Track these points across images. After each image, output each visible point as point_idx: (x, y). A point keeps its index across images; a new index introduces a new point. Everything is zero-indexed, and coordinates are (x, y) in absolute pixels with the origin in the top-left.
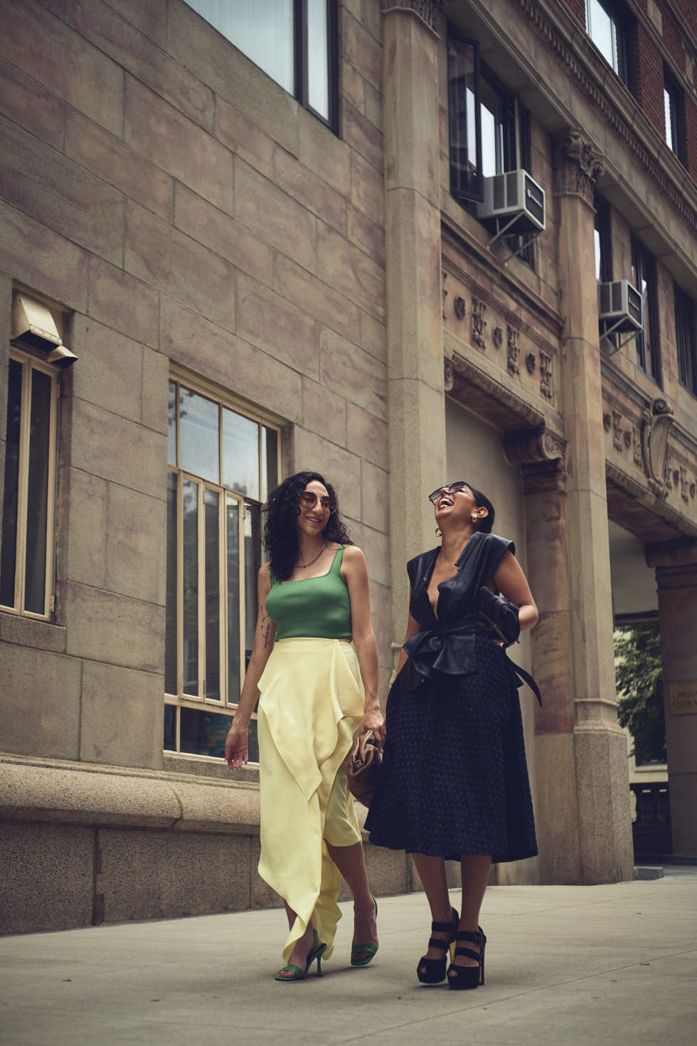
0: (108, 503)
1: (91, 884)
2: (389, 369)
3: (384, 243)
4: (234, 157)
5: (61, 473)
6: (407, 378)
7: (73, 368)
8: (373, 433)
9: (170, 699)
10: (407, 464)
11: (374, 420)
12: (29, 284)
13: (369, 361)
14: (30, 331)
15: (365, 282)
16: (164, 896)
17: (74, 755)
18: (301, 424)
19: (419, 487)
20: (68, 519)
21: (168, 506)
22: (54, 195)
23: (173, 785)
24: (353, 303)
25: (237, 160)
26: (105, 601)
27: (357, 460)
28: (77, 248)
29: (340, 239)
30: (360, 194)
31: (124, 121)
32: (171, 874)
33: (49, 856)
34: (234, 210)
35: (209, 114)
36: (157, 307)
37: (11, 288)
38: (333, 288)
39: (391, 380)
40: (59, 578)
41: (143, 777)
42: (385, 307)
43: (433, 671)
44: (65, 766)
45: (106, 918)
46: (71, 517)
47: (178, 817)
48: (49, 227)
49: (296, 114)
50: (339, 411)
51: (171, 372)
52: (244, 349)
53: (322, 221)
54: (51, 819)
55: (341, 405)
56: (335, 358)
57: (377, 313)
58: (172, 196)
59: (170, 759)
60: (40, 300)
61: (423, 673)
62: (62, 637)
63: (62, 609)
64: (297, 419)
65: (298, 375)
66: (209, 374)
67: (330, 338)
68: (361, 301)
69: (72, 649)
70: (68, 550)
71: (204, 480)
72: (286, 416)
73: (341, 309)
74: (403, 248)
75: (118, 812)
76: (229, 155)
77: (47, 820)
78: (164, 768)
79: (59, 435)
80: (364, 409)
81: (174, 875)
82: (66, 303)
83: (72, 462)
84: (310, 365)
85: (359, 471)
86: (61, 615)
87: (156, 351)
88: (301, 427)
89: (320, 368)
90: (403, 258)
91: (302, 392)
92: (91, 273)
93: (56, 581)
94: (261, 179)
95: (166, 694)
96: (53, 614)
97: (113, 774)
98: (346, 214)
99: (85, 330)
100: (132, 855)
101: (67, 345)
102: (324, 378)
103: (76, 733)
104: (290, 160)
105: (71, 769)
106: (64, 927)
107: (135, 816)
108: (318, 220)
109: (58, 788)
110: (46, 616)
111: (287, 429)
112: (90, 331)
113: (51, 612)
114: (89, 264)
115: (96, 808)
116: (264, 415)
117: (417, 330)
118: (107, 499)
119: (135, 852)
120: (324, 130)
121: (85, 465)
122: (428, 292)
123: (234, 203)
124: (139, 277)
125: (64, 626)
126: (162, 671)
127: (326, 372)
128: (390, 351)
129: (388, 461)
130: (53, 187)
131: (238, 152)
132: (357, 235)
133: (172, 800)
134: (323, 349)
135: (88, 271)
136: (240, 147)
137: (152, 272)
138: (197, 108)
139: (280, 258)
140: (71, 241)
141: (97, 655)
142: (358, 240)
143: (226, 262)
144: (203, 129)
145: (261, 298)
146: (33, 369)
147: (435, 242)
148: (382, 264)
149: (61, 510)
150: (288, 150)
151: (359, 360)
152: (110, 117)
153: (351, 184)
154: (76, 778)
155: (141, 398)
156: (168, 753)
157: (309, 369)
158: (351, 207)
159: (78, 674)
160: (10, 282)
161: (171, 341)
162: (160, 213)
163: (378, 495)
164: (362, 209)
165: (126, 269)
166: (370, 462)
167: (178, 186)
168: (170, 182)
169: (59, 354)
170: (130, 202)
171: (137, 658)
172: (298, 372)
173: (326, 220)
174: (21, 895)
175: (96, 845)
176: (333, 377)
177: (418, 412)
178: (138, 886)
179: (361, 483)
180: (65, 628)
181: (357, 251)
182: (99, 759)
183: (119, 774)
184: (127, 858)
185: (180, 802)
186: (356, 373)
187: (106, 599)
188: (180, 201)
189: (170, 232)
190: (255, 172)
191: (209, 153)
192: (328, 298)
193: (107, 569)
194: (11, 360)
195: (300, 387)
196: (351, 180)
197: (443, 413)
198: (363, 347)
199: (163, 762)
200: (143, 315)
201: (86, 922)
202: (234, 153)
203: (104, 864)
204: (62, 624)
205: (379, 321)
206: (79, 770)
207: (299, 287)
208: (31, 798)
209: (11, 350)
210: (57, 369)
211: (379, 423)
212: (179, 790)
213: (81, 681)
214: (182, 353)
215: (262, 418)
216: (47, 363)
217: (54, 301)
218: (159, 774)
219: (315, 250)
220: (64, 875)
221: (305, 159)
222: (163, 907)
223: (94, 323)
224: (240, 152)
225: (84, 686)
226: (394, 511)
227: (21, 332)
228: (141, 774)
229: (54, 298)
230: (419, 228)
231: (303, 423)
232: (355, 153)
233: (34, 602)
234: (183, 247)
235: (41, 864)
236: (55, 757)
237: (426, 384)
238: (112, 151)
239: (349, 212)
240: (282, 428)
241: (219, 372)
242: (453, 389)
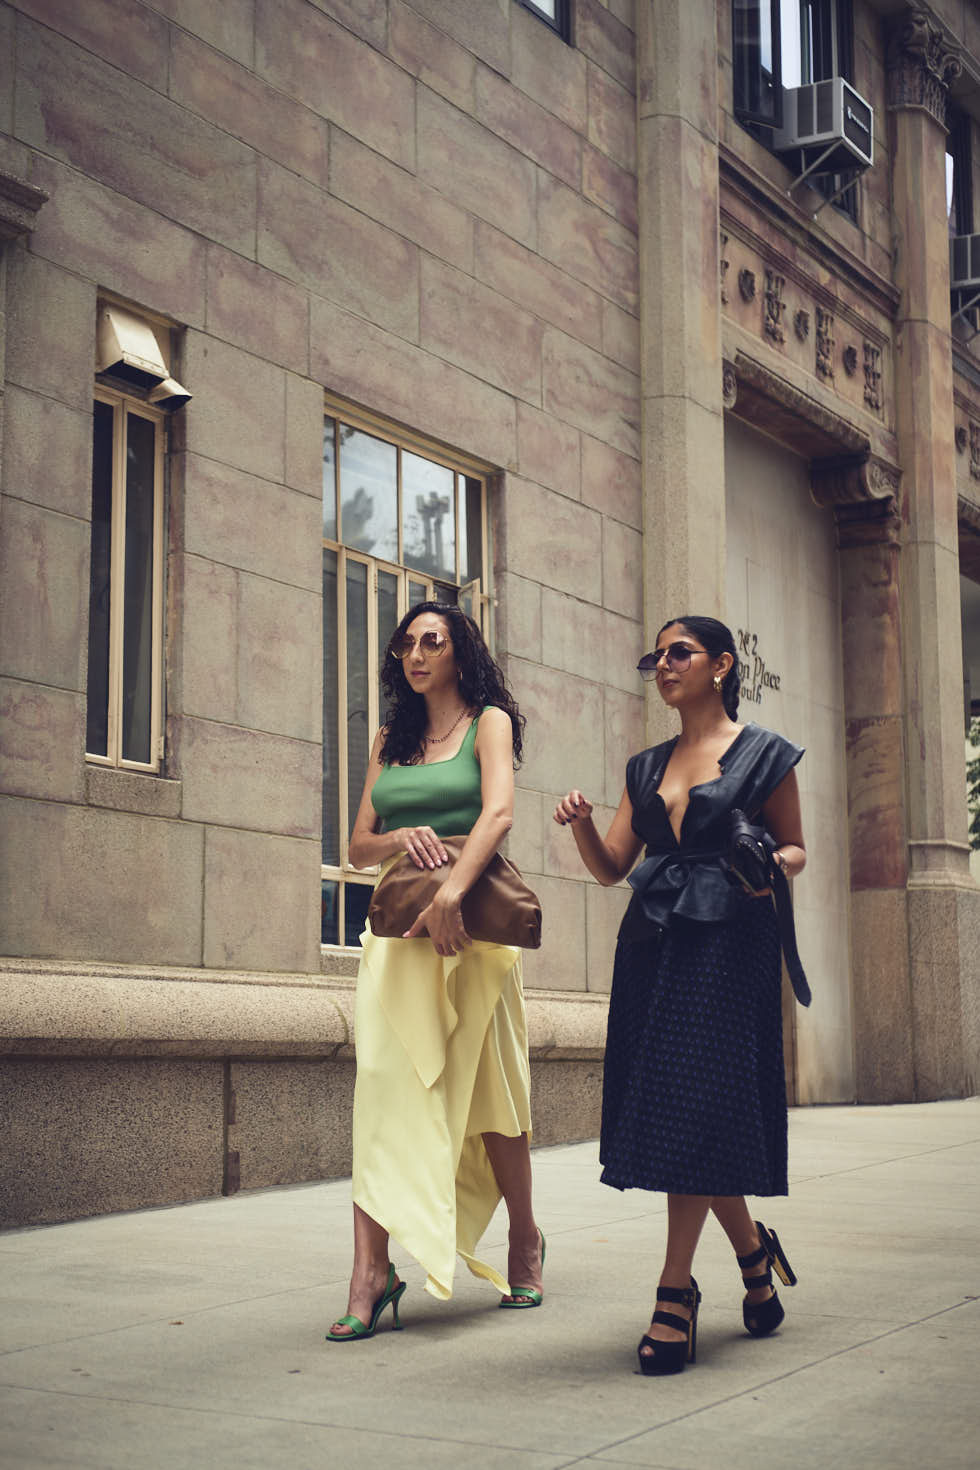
0: (239, 601)
1: (220, 1140)
2: (644, 384)
3: (636, 197)
4: (416, 84)
5: (171, 561)
6: (669, 396)
7: (185, 410)
8: (620, 478)
9: (331, 872)
10: (669, 521)
11: (621, 458)
12: (120, 292)
13: (613, 373)
14: (122, 361)
15: (608, 257)
16: (322, 1150)
17: (197, 962)
18: (515, 471)
19: (685, 553)
20: (181, 626)
21: (324, 601)
22: (154, 159)
23: (334, 995)
24: (591, 289)
25: (421, 88)
26: (235, 741)
27: (595, 518)
28: (190, 235)
29: (572, 196)
30: (600, 127)
31: (254, 43)
32: (334, 1120)
33: (162, 1104)
34: (416, 162)
35: (379, 23)
36: (304, 314)
37: (94, 299)
38: (560, 269)
39: (645, 398)
40: (170, 711)
41: (292, 985)
42: (637, 292)
43: (672, 917)
44: (182, 976)
45: (242, 1185)
46: (185, 624)
47: (341, 1040)
48: (148, 206)
49: (506, 12)
50: (570, 448)
51: (326, 404)
52: (431, 366)
53: (547, 171)
54: (163, 1053)
55: (573, 438)
56: (564, 371)
57: (625, 302)
58: (326, 149)
59: (331, 959)
60: (136, 313)
61: (659, 920)
62: (175, 796)
63: (175, 755)
64: (509, 463)
65: (512, 399)
66: (382, 406)
67: (556, 342)
68: (602, 287)
69: (190, 812)
70: (182, 671)
71: (376, 559)
72: (493, 460)
73: (572, 298)
74: (663, 204)
75: (257, 1039)
76: (408, 81)
77: (157, 1054)
78: (323, 972)
79: (167, 507)
80: (606, 443)
81: (337, 1119)
82: (175, 317)
83: (186, 546)
84: (528, 384)
85: (599, 533)
86: (175, 764)
87: (306, 378)
88: (515, 474)
89: (542, 387)
90: (664, 218)
91: (517, 425)
92: (209, 268)
93: (166, 716)
94: (456, 115)
95: (324, 866)
96: (162, 761)
97: (250, 984)
98: (581, 159)
99: (203, 354)
100: (277, 1096)
101: (177, 376)
102: (547, 401)
103: (197, 929)
104: (498, 83)
105: (191, 980)
106: (184, 1200)
107: (281, 1044)
108: (540, 170)
109: (171, 1010)
110: (153, 766)
111: (495, 478)
112: (208, 354)
113: (160, 760)
114: (206, 256)
115: (226, 1035)
116: (462, 460)
117: (683, 325)
118: (236, 596)
119: (282, 1092)
120: (548, 33)
121: (205, 550)
122: (700, 269)
123: (416, 152)
124: (280, 272)
125: (178, 780)
126: (318, 835)
127: (551, 392)
128: (645, 356)
129: (640, 518)
130: (153, 146)
131: (420, 77)
132: (596, 188)
133: (333, 1017)
134: (547, 359)
135: (205, 267)
136: (424, 69)
137: (297, 262)
138: (361, 16)
139: (484, 228)
140: (182, 226)
141: (226, 819)
142: (598, 195)
143: (405, 241)
144: (371, 46)
145: (456, 290)
146: (129, 414)
147: (712, 195)
148: (633, 228)
149: (172, 615)
150: (494, 67)
151: (598, 372)
152: (235, 38)
153: (588, 113)
154: (197, 994)
155: (284, 446)
156: (328, 949)
157: (526, 389)
158: (587, 147)
159: (199, 846)
160: (94, 290)
161: (326, 362)
162: (310, 175)
163: (626, 566)
164: (604, 149)
165: (260, 261)
166: (615, 520)
167: (336, 135)
168: (322, 128)
169: (165, 391)
170: (265, 161)
171: (281, 819)
172: (510, 395)
173: (550, 169)
174: (122, 1160)
175: (227, 1085)
176: (561, 399)
177: (684, 444)
178: (286, 1139)
179: (601, 551)
180: (179, 782)
181: (597, 211)
182: (231, 964)
183: (258, 983)
184: (271, 1100)
185: (344, 1020)
186: (594, 388)
187: (238, 737)
188: (337, 156)
189: (324, 202)
190: (448, 104)
191: (378, 79)
192: (554, 284)
193: (238, 695)
194: (96, 402)
195: (513, 418)
196: (588, 106)
197: (721, 444)
198: (606, 353)
199: (321, 963)
200: (285, 327)
201: (215, 1191)
202: (415, 79)
203: (237, 1112)
204: (176, 776)
205: (628, 313)
206: (202, 981)
207: (511, 269)
208: (135, 1027)
209: (96, 388)
210: (164, 412)
211: (628, 461)
212: (343, 1003)
213: (204, 856)
214: (341, 379)
215: (457, 463)
216: (149, 404)
217: (157, 314)
218: (315, 979)
219: (535, 214)
220: (182, 1127)
221: (520, 81)
222: (323, 1166)
223: (216, 343)
224: (426, 76)
225: (207, 862)
226: (650, 588)
227: (110, 362)
228: (290, 981)
229: (156, 309)
230: (687, 177)
231: (518, 469)
232: (594, 66)
233: (135, 747)
234: (342, 222)
235: (151, 1116)
236: (168, 964)
237: (697, 403)
238: (240, 88)
239: (584, 155)
240: (489, 478)
241: (396, 403)
242: (736, 405)
